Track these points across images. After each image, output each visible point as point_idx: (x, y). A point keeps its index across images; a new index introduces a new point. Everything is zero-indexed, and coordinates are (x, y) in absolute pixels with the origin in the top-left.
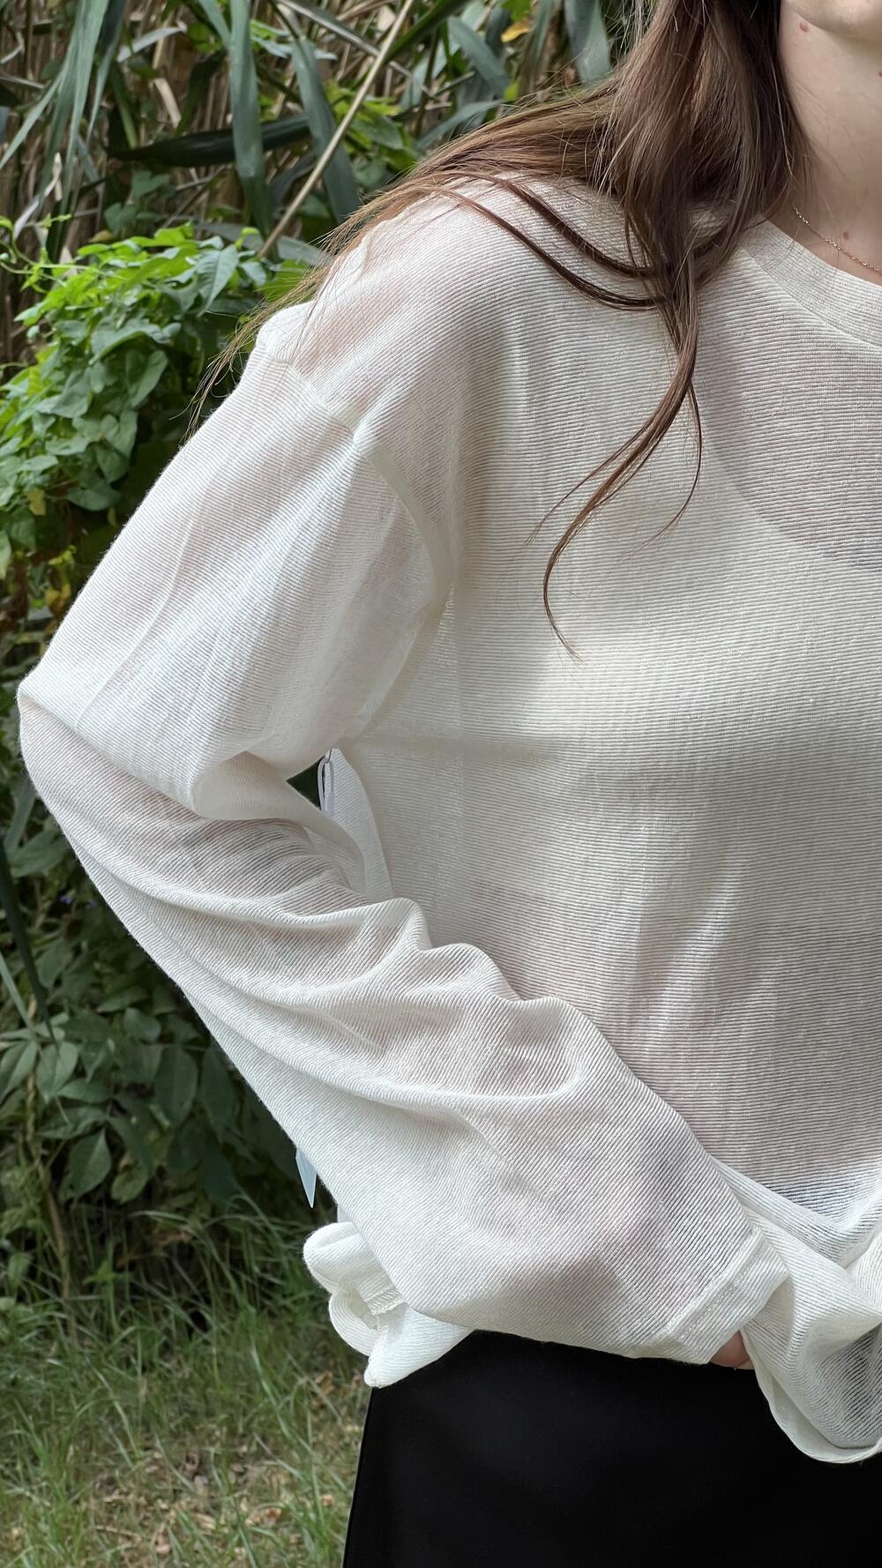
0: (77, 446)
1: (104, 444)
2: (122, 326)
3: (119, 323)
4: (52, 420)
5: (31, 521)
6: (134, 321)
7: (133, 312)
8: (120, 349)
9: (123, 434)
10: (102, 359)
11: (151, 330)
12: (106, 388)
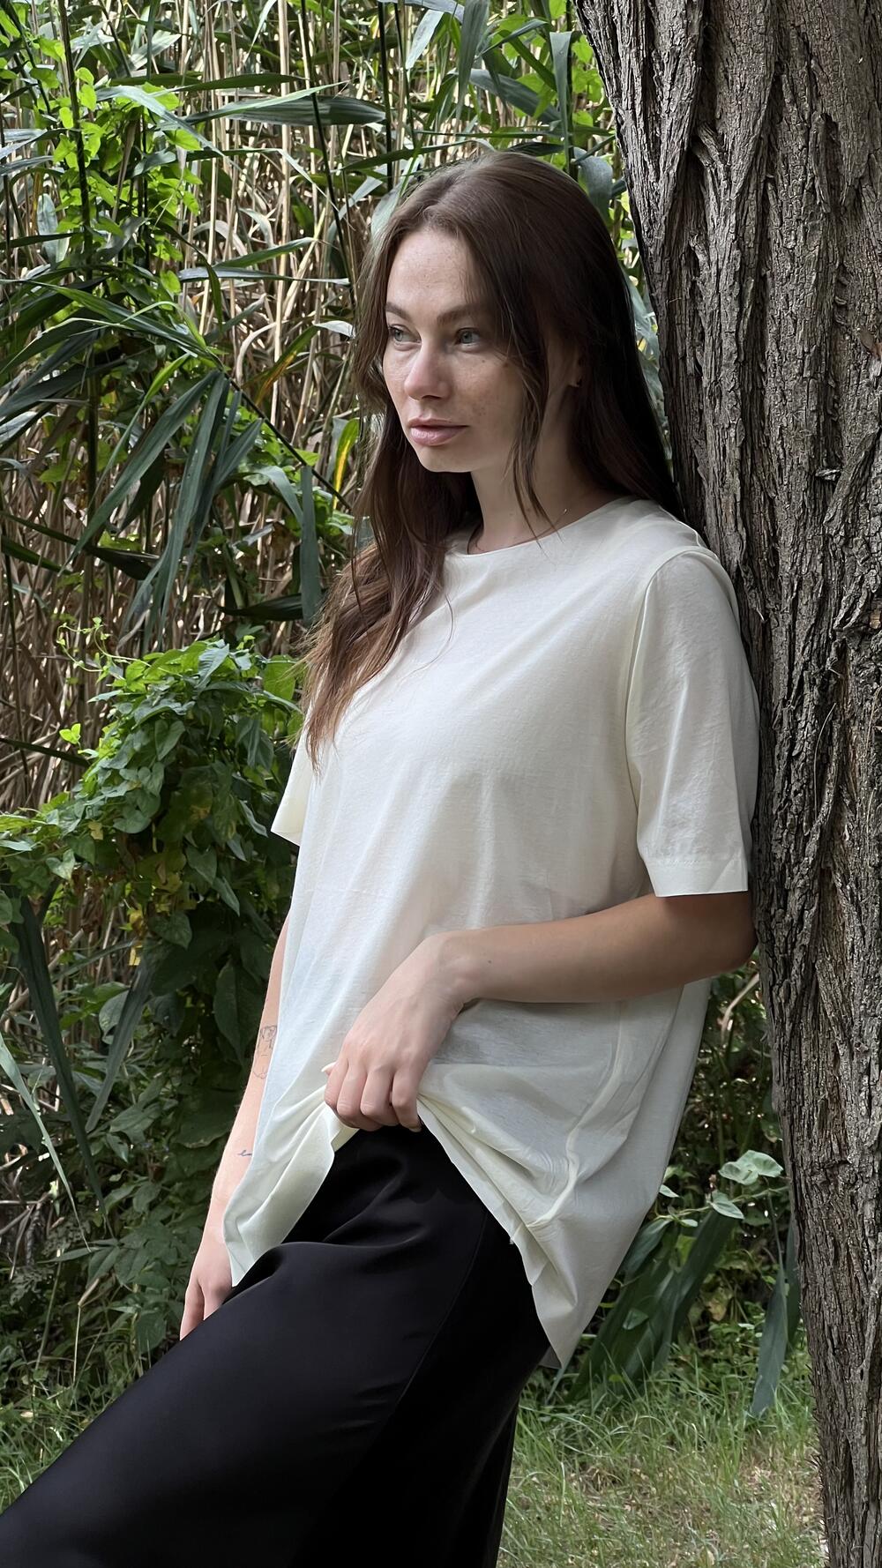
0: (121, 791)
1: (141, 790)
2: (157, 705)
3: (155, 702)
4: (109, 773)
5: (92, 842)
6: (165, 700)
7: (166, 695)
8: (151, 720)
9: (155, 783)
10: (142, 724)
11: (177, 707)
12: (143, 748)
